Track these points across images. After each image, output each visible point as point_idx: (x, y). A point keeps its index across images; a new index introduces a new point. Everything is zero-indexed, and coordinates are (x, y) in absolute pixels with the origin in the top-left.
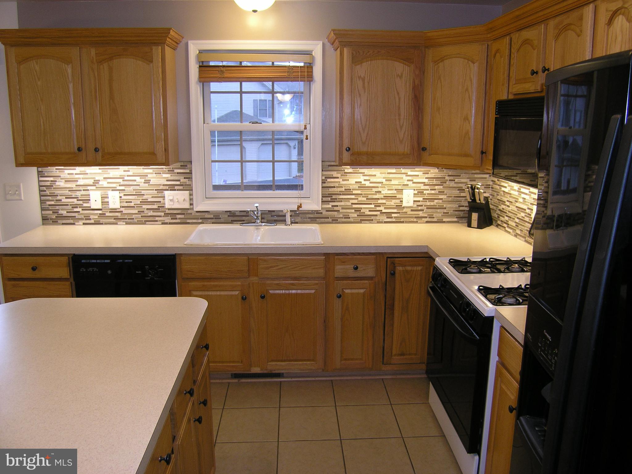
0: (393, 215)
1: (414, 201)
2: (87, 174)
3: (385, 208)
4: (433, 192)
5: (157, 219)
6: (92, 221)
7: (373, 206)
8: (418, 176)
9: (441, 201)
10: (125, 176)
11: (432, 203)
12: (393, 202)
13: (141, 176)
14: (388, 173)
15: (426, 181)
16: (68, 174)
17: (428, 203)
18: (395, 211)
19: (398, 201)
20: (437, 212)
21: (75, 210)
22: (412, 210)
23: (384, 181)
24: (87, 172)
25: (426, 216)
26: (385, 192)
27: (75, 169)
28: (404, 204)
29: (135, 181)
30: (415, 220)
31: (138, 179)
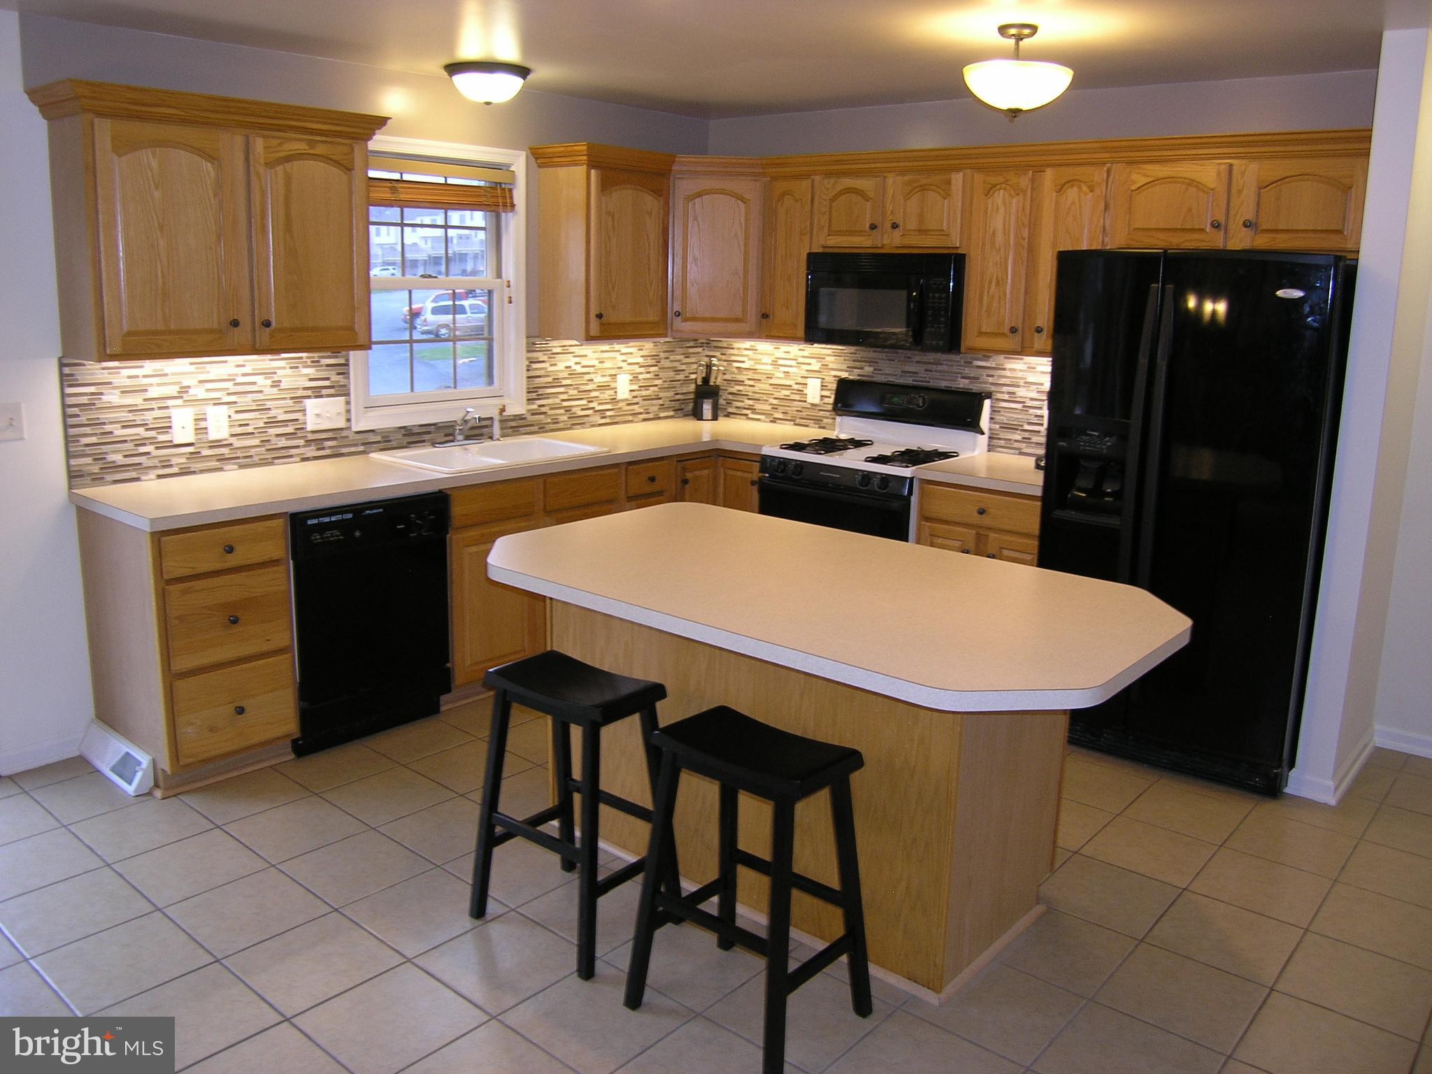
0: (608, 413)
1: (631, 391)
2: (166, 375)
3: (600, 404)
4: (648, 376)
5: (293, 451)
6: (175, 470)
7: (584, 402)
8: (631, 353)
9: (656, 388)
10: (237, 375)
11: (647, 393)
12: (607, 395)
13: (268, 374)
14: (602, 352)
15: (640, 360)
16: (129, 377)
17: (644, 393)
18: (609, 407)
19: (611, 392)
20: (653, 405)
21: (143, 449)
22: (628, 404)
23: (596, 363)
24: (166, 372)
25: (642, 411)
26: (599, 379)
27: (142, 367)
28: (620, 397)
29: (254, 383)
30: (630, 418)
31: (260, 380)
